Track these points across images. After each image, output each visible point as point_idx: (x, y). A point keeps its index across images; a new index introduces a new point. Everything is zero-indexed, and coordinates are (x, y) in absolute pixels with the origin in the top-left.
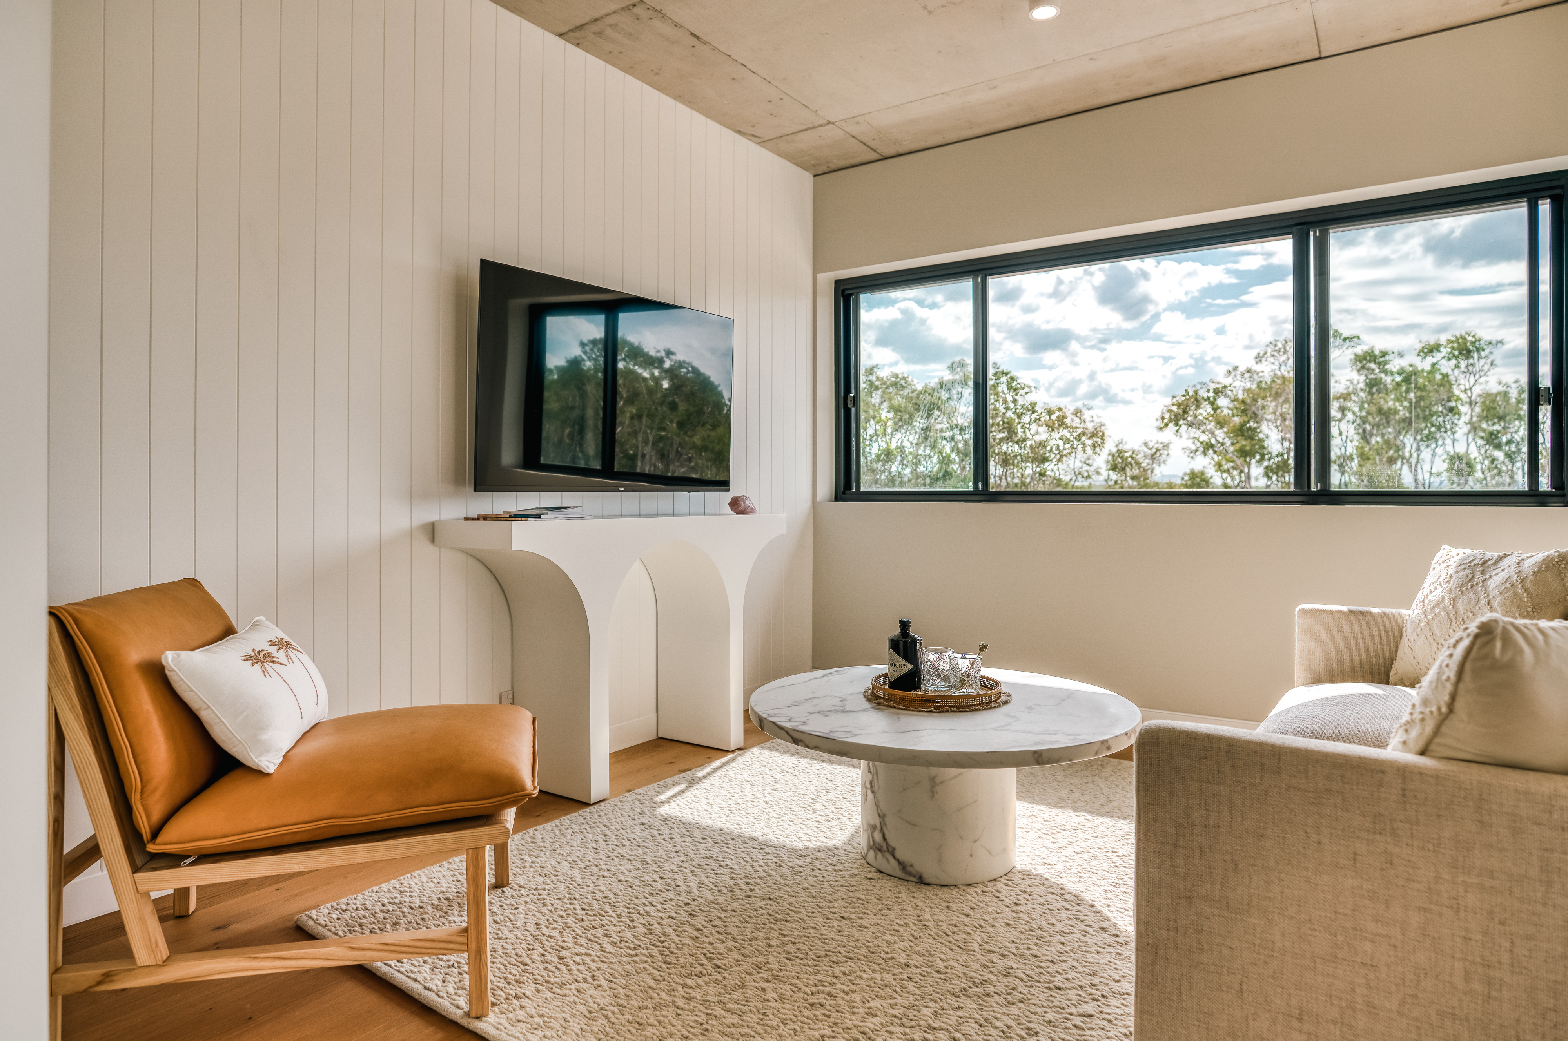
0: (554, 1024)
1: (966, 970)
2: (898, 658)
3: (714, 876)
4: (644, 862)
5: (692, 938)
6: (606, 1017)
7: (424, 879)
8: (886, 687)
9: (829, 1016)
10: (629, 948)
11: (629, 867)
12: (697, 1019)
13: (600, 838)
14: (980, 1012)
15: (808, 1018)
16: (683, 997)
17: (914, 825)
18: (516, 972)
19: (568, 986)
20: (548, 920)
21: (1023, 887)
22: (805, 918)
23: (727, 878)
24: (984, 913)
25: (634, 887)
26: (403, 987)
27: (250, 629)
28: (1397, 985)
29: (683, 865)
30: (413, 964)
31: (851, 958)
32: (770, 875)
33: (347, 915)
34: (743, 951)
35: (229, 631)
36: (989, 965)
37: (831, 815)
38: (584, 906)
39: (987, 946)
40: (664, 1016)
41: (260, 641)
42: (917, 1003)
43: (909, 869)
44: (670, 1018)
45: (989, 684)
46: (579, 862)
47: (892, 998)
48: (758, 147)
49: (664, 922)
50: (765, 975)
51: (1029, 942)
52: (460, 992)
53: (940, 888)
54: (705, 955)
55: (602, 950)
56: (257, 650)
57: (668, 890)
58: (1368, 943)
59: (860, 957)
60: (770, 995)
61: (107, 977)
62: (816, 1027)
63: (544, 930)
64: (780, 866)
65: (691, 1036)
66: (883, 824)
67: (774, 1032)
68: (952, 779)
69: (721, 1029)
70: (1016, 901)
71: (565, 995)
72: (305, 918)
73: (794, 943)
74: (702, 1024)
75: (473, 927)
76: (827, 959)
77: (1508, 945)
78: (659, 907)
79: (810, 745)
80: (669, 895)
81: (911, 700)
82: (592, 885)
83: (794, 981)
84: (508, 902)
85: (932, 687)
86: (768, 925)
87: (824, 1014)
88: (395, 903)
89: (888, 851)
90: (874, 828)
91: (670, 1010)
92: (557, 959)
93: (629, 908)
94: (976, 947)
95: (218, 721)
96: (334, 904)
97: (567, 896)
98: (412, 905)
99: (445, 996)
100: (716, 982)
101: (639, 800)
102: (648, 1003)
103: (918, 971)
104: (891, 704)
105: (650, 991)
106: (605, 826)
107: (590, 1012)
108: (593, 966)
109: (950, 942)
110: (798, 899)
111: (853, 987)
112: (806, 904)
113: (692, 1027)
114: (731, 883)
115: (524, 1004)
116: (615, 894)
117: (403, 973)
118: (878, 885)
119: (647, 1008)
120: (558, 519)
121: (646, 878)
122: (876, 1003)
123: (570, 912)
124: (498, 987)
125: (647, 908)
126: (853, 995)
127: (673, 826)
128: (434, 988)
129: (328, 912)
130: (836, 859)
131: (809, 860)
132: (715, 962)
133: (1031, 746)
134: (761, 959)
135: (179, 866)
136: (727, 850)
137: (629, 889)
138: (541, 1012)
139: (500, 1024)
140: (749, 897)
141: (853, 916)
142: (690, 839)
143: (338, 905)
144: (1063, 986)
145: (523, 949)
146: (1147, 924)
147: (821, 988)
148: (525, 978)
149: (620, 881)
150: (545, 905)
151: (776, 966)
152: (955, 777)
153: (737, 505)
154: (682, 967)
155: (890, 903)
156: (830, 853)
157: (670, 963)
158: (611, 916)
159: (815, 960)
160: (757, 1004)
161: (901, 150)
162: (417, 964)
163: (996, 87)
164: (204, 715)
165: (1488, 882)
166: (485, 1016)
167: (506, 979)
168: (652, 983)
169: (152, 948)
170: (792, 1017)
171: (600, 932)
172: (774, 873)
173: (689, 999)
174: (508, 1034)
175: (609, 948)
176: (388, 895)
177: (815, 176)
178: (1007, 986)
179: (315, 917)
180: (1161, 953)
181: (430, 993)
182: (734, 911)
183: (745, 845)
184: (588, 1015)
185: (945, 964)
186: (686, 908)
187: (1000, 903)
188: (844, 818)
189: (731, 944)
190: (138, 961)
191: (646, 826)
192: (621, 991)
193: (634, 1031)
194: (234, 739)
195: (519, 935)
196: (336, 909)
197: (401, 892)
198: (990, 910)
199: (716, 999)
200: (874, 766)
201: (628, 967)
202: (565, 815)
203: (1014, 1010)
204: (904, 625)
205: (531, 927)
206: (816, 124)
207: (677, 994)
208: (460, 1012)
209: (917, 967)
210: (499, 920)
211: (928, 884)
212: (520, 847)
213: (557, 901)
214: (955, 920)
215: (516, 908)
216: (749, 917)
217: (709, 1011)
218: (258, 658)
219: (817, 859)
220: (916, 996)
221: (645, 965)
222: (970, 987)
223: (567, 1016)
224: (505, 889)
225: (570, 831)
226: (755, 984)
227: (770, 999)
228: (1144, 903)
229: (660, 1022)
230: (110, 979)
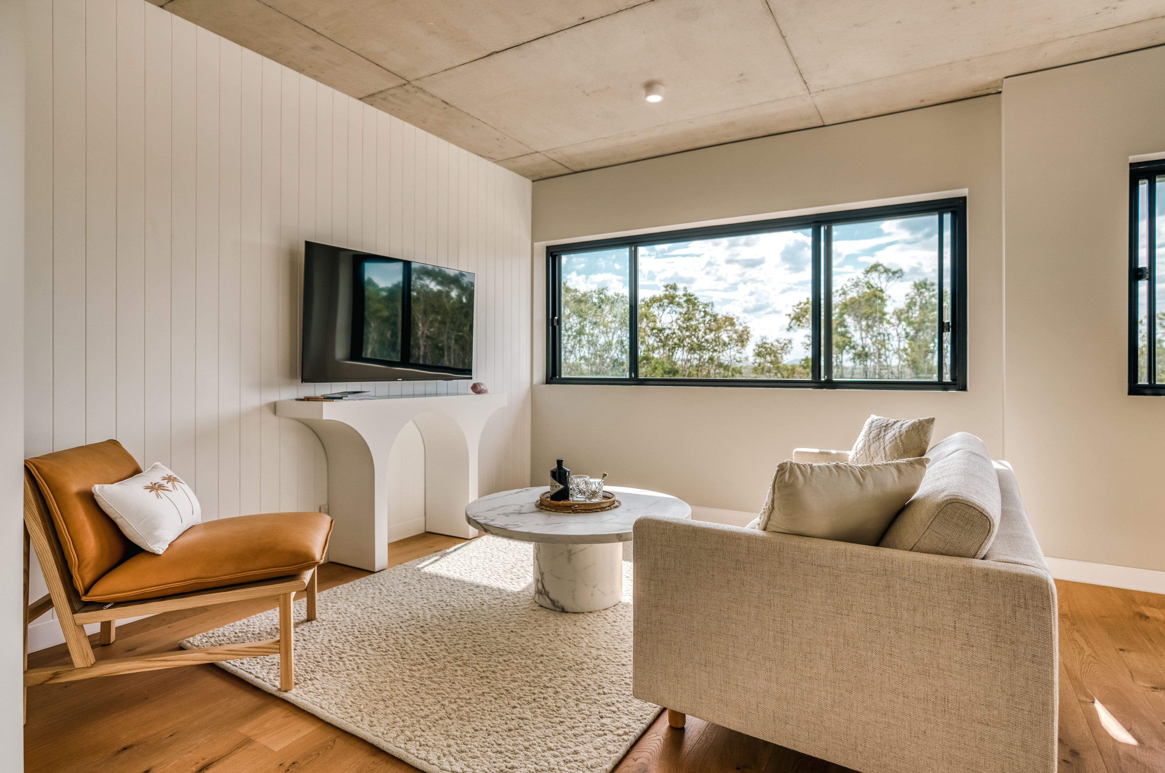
0: (330, 692)
1: (575, 657)
2: (555, 482)
3: (442, 611)
4: (402, 604)
5: (421, 645)
6: (362, 688)
7: (263, 618)
8: (549, 499)
9: (490, 683)
10: (383, 651)
11: (392, 607)
12: (414, 686)
13: (377, 591)
14: (575, 678)
15: (477, 684)
16: (409, 676)
17: (559, 578)
18: (312, 667)
19: (342, 673)
20: (336, 638)
21: (621, 613)
22: (490, 632)
23: (449, 612)
24: (595, 627)
25: (392, 618)
26: (243, 677)
27: (150, 470)
28: (746, 645)
29: (425, 605)
30: (250, 665)
31: (510, 653)
32: (475, 610)
33: (212, 640)
34: (449, 651)
35: (137, 471)
36: (588, 654)
37: (521, 575)
38: (360, 630)
39: (590, 645)
40: (395, 686)
41: (156, 477)
42: (541, 674)
43: (557, 604)
44: (399, 687)
45: (607, 496)
46: (361, 605)
47: (528, 672)
48: (494, 165)
49: (406, 637)
50: (459, 663)
51: (615, 642)
52: (277, 678)
53: (573, 614)
54: (426, 653)
55: (366, 653)
56: (154, 483)
57: (412, 619)
58: (734, 625)
59: (516, 652)
60: (459, 673)
61: (56, 675)
62: (481, 688)
63: (333, 643)
64: (483, 604)
65: (409, 695)
66: (542, 578)
67: (456, 692)
68: (581, 551)
69: (427, 691)
70: (615, 620)
71: (340, 677)
72: (185, 642)
73: (480, 646)
74: (416, 689)
75: (283, 639)
76: (497, 654)
77: (791, 622)
78: (405, 629)
79: (494, 533)
80: (413, 622)
81: (559, 506)
82: (367, 618)
83: (475, 666)
84: (314, 629)
85: (577, 498)
86: (467, 636)
87: (487, 682)
88: (243, 632)
89: (545, 594)
90: (538, 581)
91: (400, 682)
92: (338, 659)
93: (387, 630)
94: (584, 645)
95: (128, 525)
96: (205, 634)
97: (351, 624)
98: (254, 633)
99: (268, 680)
100: (430, 667)
101: (406, 569)
102: (388, 680)
103: (548, 658)
104: (548, 508)
105: (390, 674)
106: (381, 584)
107: (353, 685)
108: (359, 661)
109: (570, 643)
110: (488, 622)
111: (507, 667)
112: (492, 625)
113: (410, 691)
114: (451, 614)
115: (314, 683)
116: (380, 623)
117: (243, 670)
118: (538, 613)
119: (386, 682)
120: (354, 400)
121: (401, 613)
122: (519, 675)
123: (350, 633)
124: (300, 675)
125: (397, 630)
126: (506, 672)
127: (423, 583)
128: (262, 677)
129: (200, 638)
130: (517, 600)
131: (501, 600)
132: (432, 657)
133: (617, 531)
134: (459, 655)
135: (102, 609)
136: (453, 596)
137: (389, 619)
138: (323, 687)
139: (298, 694)
140: (460, 622)
141: (518, 631)
142: (432, 591)
143: (207, 634)
144: (626, 664)
145: (319, 654)
146: (638, 621)
147: (489, 669)
148: (317, 669)
149: (384, 615)
150: (336, 630)
151: (467, 658)
152: (582, 550)
153: (476, 389)
154: (412, 660)
155: (541, 623)
156: (514, 596)
157: (405, 659)
158: (375, 635)
159: (489, 654)
160: (450, 678)
161: (584, 168)
162: (252, 664)
163: (636, 135)
164: (119, 521)
165: (783, 592)
166: (290, 690)
167: (306, 670)
168: (392, 669)
169: (85, 657)
170: (469, 684)
171: (367, 643)
172: (478, 608)
173: (411, 677)
174: (302, 699)
175: (370, 652)
176: (239, 628)
177: (533, 181)
178: (595, 665)
179: (192, 641)
180: (645, 636)
181: (259, 679)
182: (449, 630)
183: (465, 593)
184: (351, 687)
185: (564, 654)
186: (421, 629)
187: (605, 622)
188: (528, 577)
189: (443, 647)
190: (75, 665)
191: (407, 584)
192: (373, 674)
193: (376, 694)
194: (138, 535)
195: (318, 647)
196: (206, 637)
197: (248, 625)
198: (598, 625)
199: (427, 676)
200: (538, 545)
201: (380, 661)
202: (358, 579)
203: (595, 677)
204: (560, 462)
205: (326, 642)
206: (529, 152)
207: (405, 674)
208: (276, 688)
209: (547, 656)
210: (306, 639)
211: (567, 612)
212: (326, 598)
213: (344, 628)
214: (576, 630)
215: (318, 632)
216: (458, 632)
217: (422, 683)
218: (155, 487)
219: (506, 600)
220: (542, 671)
221: (390, 660)
222: (574, 666)
223: (339, 688)
224: (313, 622)
225: (359, 588)
226: (452, 668)
227: (459, 675)
228: (637, 610)
229: (392, 689)
230: (57, 676)
